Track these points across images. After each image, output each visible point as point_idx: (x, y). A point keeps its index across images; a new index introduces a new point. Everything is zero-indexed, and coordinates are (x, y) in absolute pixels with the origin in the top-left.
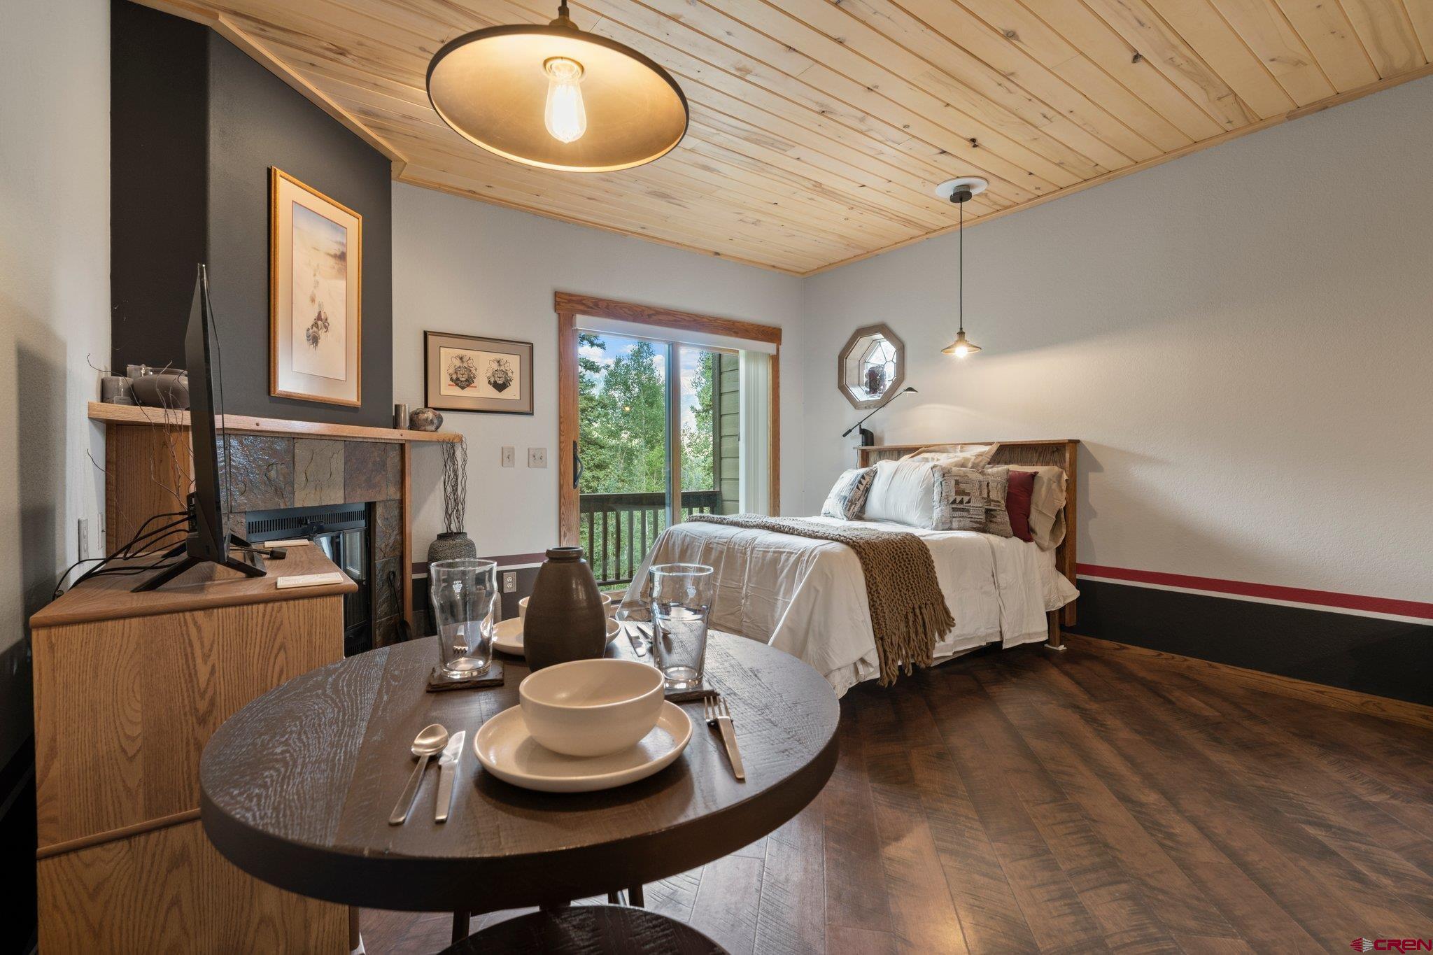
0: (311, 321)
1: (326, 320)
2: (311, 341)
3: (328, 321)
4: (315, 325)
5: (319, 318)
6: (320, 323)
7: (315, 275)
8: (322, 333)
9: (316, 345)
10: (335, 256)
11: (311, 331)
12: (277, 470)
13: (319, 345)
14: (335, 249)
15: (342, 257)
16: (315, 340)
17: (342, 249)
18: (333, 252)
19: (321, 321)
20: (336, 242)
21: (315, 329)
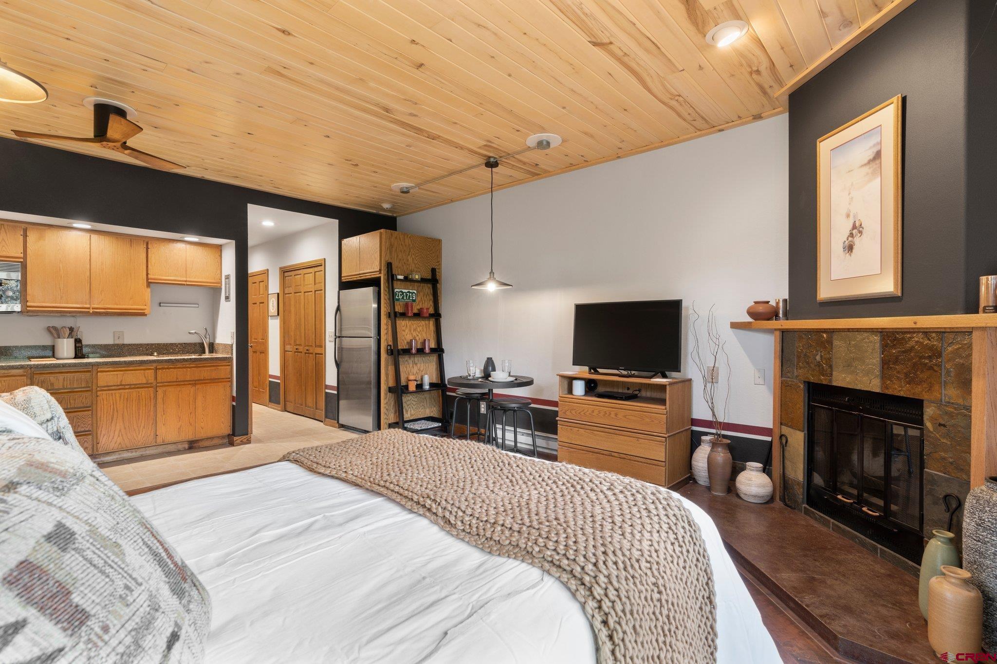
0: (848, 233)
1: (861, 225)
2: (847, 251)
3: (863, 226)
4: (851, 235)
5: (854, 227)
6: (855, 232)
7: (849, 194)
8: (857, 240)
9: (852, 252)
10: (869, 162)
11: (847, 242)
12: (821, 356)
13: (854, 251)
14: (870, 154)
15: (878, 155)
16: (850, 248)
17: (875, 150)
18: (866, 161)
19: (857, 229)
20: (871, 148)
21: (850, 239)
